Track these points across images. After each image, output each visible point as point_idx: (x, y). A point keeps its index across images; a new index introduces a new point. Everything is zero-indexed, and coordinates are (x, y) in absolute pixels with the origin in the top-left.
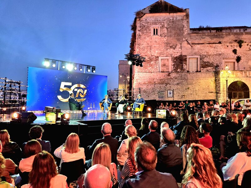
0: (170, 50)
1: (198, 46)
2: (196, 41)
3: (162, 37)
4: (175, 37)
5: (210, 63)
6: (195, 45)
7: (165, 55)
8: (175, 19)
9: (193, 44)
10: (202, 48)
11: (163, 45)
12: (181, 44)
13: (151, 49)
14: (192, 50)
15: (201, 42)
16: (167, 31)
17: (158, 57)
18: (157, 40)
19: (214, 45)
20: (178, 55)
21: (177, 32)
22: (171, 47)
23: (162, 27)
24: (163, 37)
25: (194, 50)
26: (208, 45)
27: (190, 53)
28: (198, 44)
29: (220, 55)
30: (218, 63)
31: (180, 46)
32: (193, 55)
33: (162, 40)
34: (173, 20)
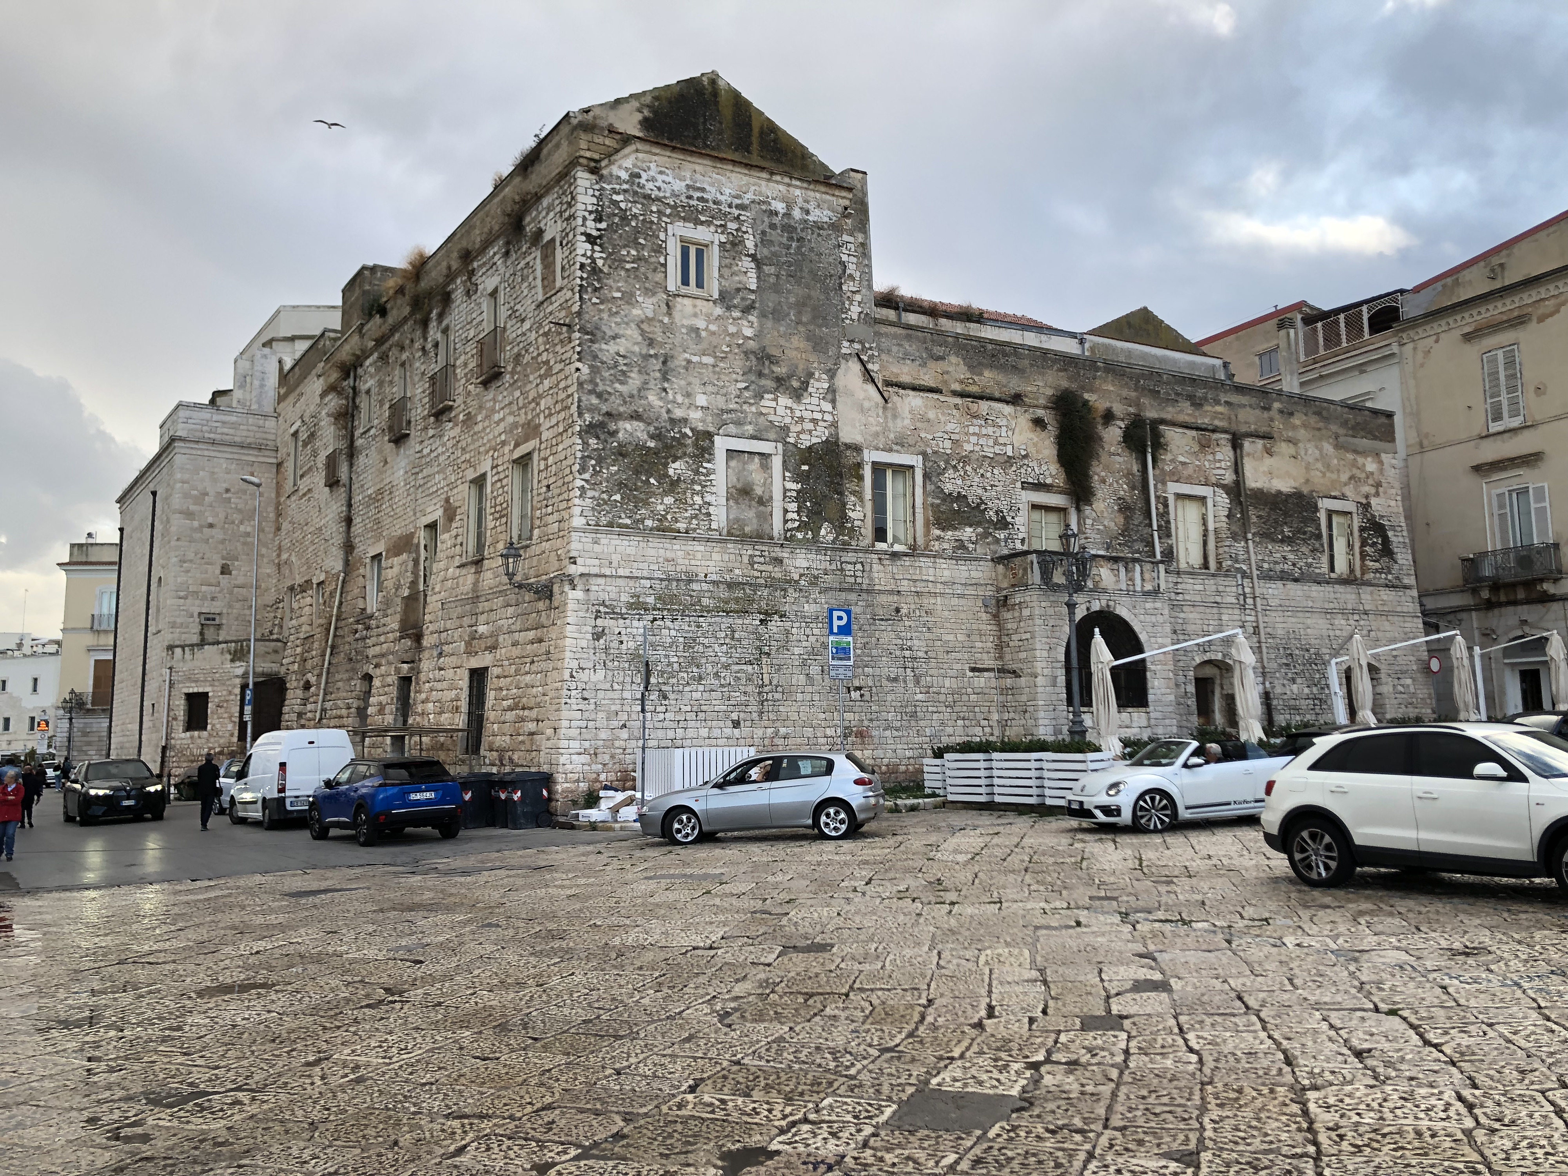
0: (775, 400)
1: (915, 400)
2: (906, 369)
3: (728, 308)
4: (798, 323)
5: (968, 505)
6: (901, 391)
7: (749, 429)
8: (797, 214)
9: (888, 384)
10: (931, 415)
11: (738, 363)
12: (832, 374)
13: (665, 379)
14: (886, 418)
15: (928, 380)
16: (758, 278)
17: (709, 436)
18: (701, 324)
19: (984, 406)
20: (820, 435)
21: (809, 297)
22: (781, 382)
23: (728, 246)
24: (736, 314)
25: (895, 417)
26: (958, 400)
27: (877, 434)
28: (915, 388)
29: (1009, 461)
30: (1004, 506)
31: (826, 385)
32: (891, 450)
33: (732, 329)
34: (788, 215)
